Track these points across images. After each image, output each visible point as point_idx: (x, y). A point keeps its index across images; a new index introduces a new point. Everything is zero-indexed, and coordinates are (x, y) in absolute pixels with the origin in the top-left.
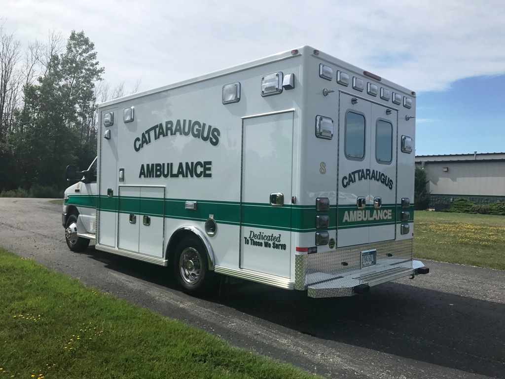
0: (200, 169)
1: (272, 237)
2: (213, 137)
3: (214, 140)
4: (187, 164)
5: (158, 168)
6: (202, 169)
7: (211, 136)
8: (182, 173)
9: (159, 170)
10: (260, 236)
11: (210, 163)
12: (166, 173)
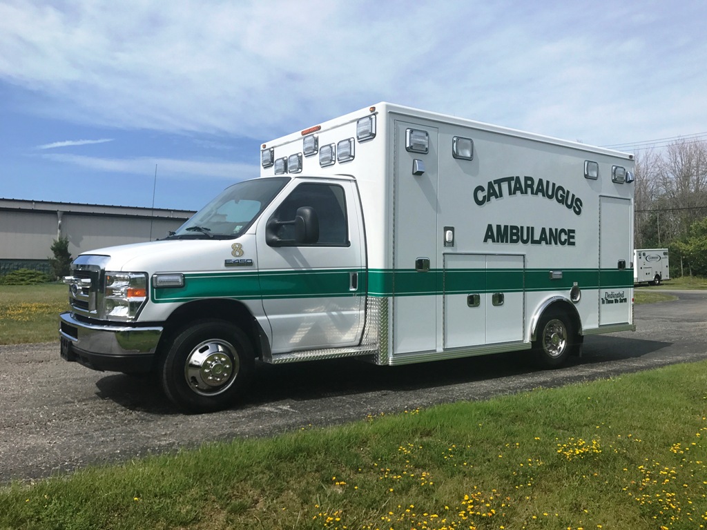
0: (564, 237)
1: (619, 295)
2: (576, 205)
3: (577, 210)
4: (551, 230)
5: (514, 231)
6: (566, 237)
7: (574, 205)
8: (545, 239)
9: (516, 234)
10: (612, 295)
11: (573, 231)
12: (525, 238)
